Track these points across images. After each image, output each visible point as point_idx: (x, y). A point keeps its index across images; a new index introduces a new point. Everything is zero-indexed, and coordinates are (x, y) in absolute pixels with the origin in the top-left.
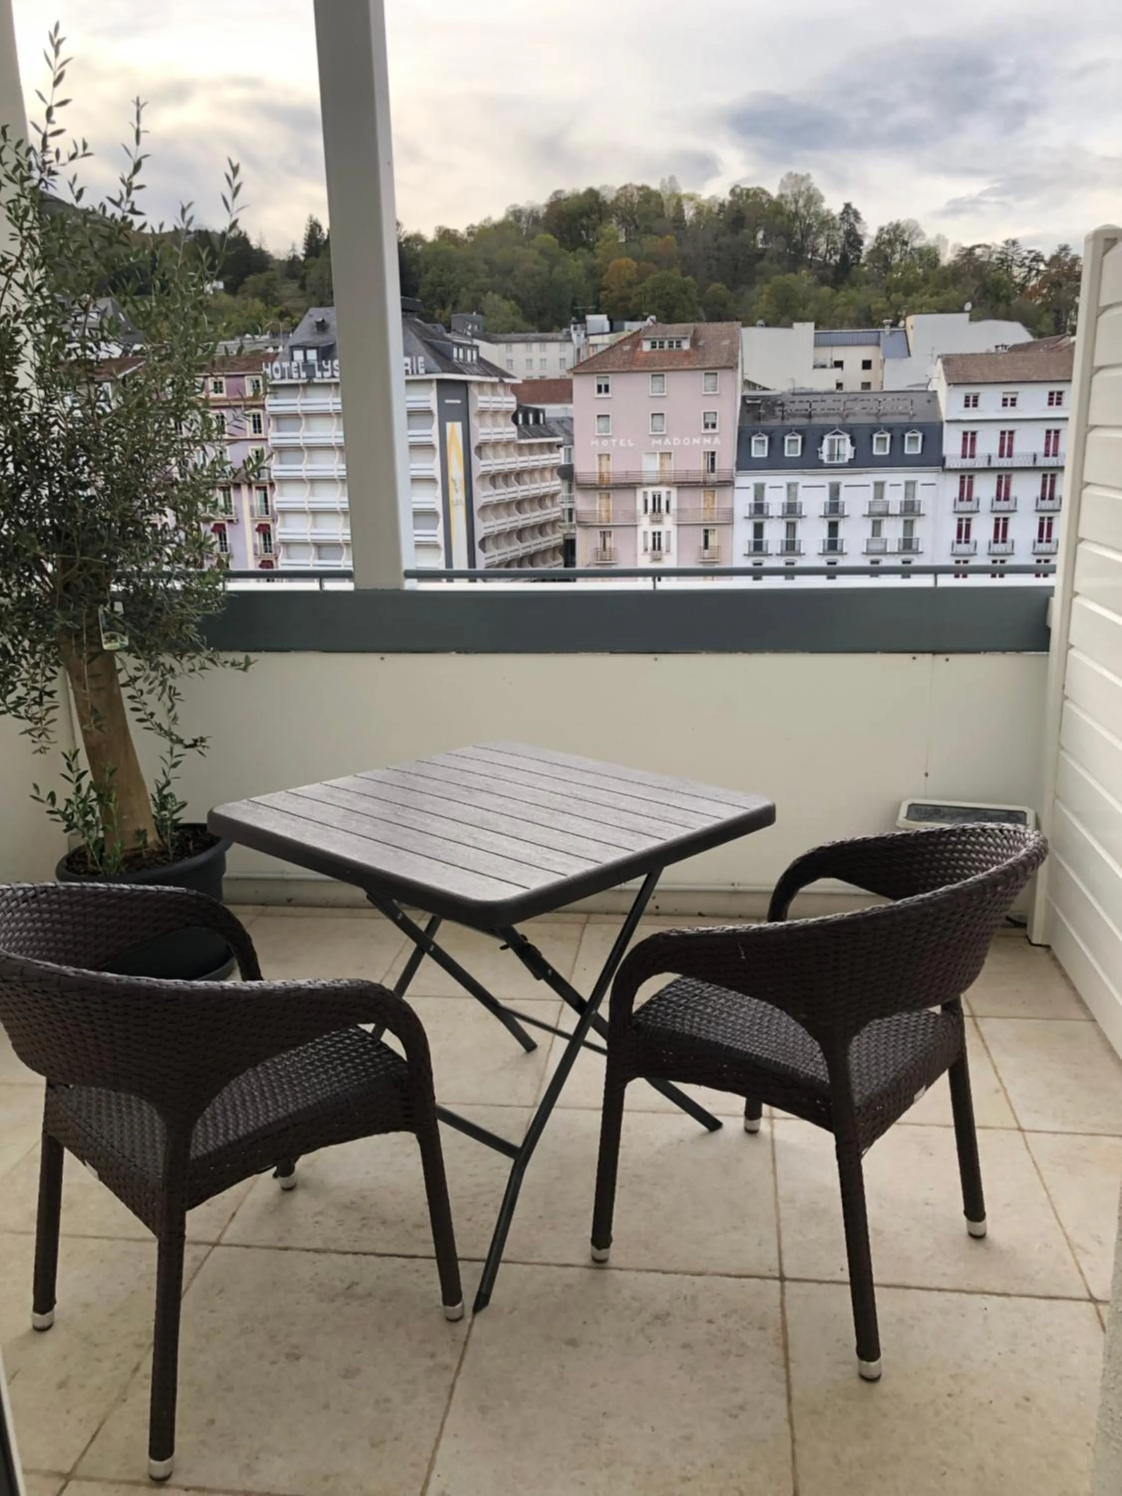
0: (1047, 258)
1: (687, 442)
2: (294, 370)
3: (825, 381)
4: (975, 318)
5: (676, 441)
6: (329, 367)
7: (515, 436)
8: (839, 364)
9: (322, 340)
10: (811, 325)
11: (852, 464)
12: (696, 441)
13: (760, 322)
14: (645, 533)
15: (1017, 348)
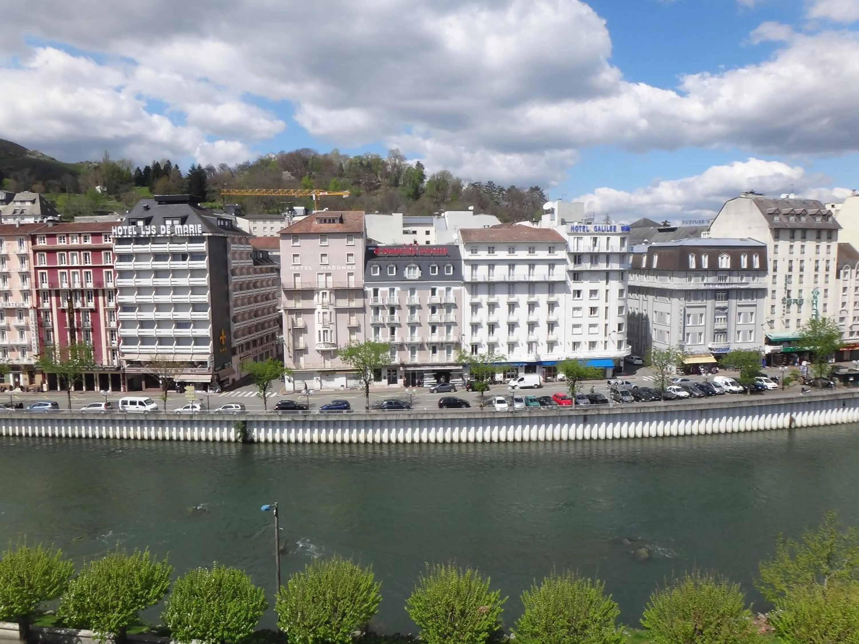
0: (506, 189)
1: (339, 268)
2: (129, 230)
3: (408, 240)
4: (475, 213)
5: (334, 267)
6: (149, 229)
7: (252, 264)
8: (415, 232)
9: (147, 214)
10: (401, 214)
11: (420, 279)
12: (344, 267)
13: (377, 212)
14: (319, 313)
15: (494, 227)
